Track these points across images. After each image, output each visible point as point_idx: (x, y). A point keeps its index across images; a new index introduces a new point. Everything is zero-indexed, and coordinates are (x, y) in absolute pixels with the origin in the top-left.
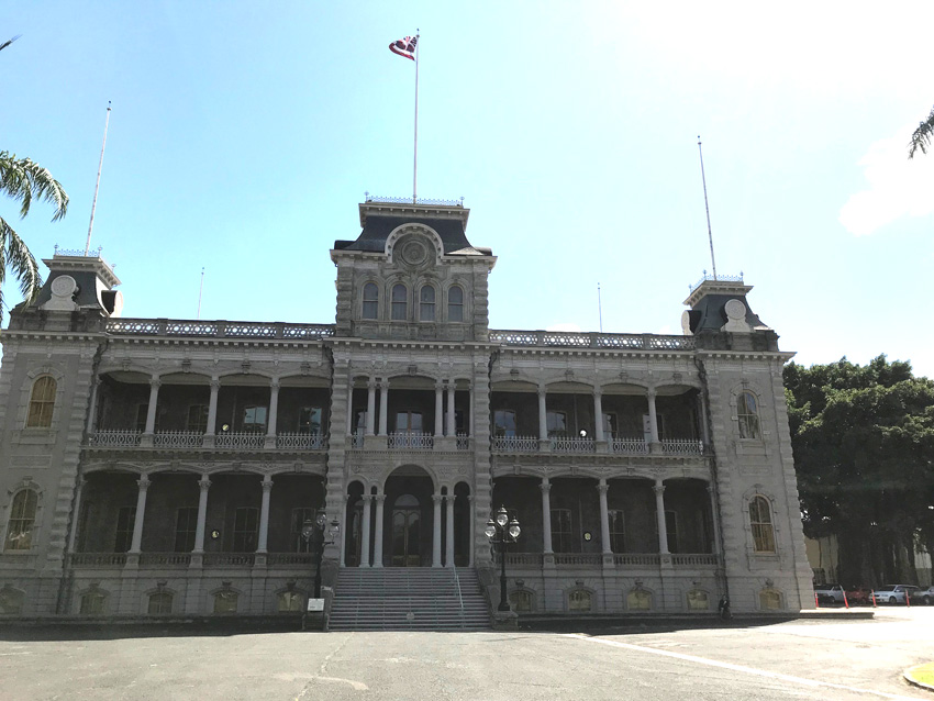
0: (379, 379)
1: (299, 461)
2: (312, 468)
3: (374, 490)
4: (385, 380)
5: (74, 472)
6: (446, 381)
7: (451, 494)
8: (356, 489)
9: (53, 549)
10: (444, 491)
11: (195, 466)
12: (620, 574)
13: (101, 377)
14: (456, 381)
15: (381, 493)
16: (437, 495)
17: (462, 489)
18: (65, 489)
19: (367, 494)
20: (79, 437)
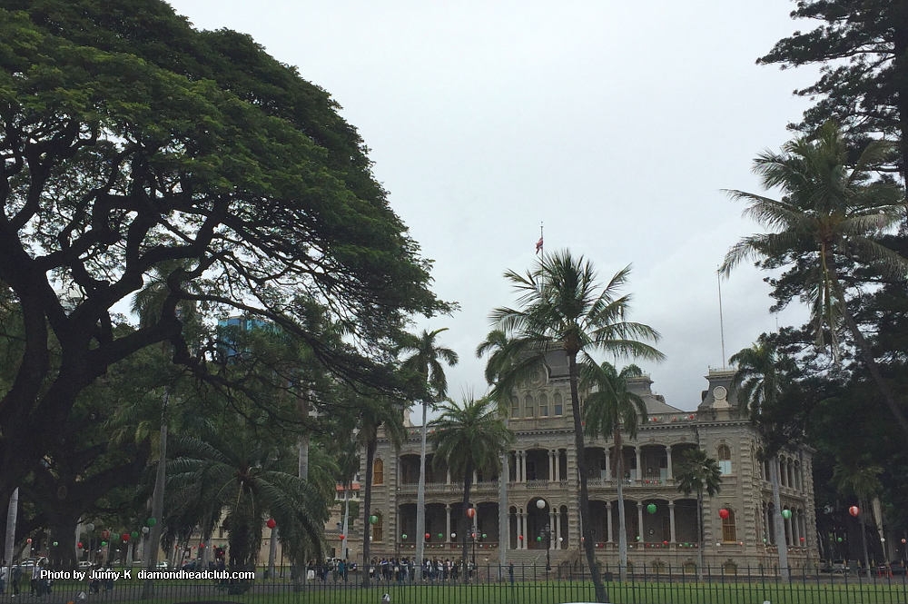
0: (520, 452)
1: (488, 496)
2: (493, 499)
3: (521, 510)
4: (523, 452)
5: (393, 505)
6: (554, 451)
7: (558, 512)
8: (513, 510)
9: (391, 541)
10: (555, 510)
11: (442, 500)
12: (647, 553)
13: (401, 457)
14: (559, 450)
15: (525, 512)
16: (552, 512)
17: (564, 509)
18: (392, 513)
19: (518, 512)
20: (394, 488)
